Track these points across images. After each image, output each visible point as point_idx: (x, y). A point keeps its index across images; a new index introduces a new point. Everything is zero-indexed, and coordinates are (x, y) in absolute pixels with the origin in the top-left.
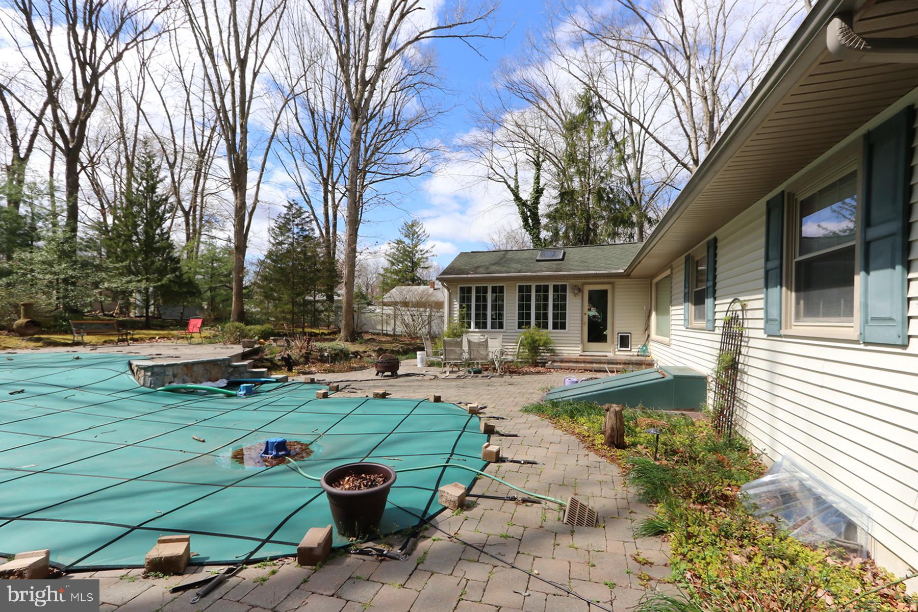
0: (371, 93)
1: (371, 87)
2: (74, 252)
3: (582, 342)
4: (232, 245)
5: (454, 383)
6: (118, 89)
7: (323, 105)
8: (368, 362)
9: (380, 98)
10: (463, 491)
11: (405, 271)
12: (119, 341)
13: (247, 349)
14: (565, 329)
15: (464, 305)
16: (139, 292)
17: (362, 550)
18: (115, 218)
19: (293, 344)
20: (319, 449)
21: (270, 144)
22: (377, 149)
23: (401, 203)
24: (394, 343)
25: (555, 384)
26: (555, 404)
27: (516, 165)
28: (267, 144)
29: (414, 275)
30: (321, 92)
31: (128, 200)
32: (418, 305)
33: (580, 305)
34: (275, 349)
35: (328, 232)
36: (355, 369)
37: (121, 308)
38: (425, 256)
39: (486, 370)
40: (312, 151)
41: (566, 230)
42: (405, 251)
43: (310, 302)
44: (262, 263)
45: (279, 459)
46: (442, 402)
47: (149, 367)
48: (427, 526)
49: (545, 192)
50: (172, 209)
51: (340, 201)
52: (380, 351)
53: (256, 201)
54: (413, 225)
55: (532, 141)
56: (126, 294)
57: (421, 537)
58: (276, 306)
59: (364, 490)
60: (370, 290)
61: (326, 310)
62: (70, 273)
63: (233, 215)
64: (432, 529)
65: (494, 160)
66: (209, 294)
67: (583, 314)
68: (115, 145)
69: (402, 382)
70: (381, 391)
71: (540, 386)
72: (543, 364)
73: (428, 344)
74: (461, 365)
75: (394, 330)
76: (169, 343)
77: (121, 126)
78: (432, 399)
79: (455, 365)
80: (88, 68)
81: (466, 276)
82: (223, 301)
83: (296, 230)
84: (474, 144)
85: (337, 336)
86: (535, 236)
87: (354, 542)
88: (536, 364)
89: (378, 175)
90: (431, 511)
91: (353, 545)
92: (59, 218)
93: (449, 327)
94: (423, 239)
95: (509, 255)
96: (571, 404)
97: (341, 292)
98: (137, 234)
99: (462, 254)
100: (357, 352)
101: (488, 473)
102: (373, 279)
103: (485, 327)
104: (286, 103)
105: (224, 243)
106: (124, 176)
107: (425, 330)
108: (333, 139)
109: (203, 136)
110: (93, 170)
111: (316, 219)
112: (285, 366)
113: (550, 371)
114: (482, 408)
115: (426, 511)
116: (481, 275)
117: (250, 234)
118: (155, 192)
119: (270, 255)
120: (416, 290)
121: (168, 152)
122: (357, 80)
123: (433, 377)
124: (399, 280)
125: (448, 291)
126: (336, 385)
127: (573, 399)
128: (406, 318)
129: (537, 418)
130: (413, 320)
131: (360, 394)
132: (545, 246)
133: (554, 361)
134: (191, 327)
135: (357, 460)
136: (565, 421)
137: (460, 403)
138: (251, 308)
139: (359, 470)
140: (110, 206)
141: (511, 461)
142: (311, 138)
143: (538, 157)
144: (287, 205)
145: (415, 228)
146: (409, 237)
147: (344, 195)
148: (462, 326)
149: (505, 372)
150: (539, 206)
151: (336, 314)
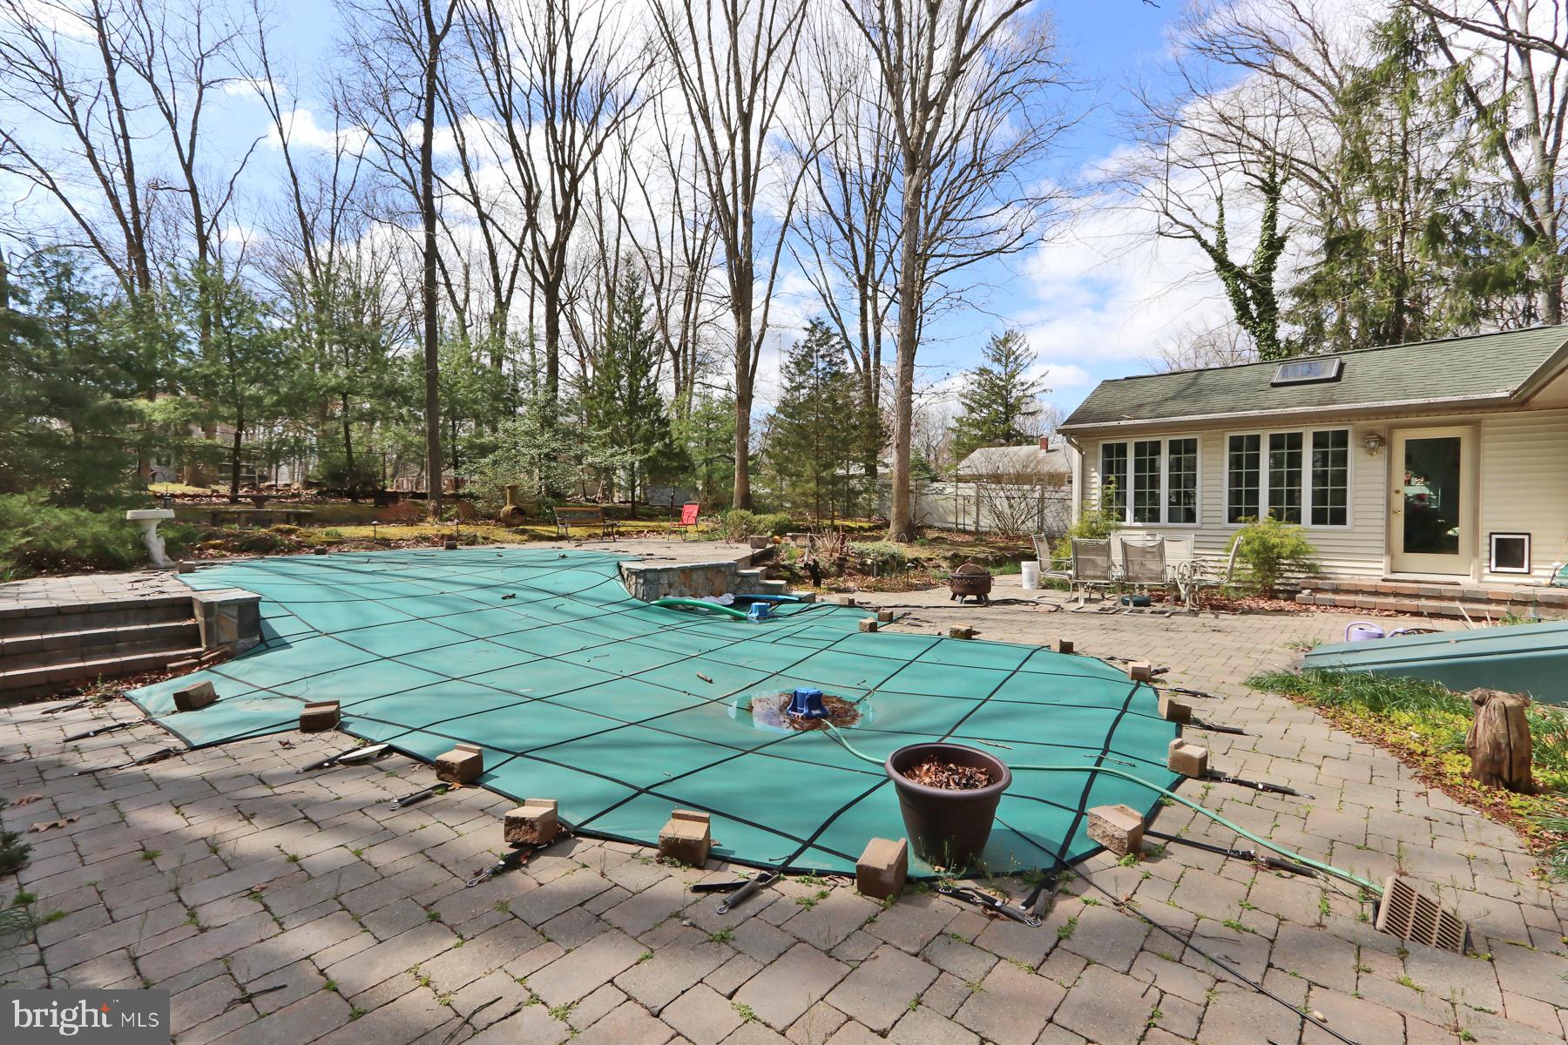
0: (938, 120)
1: (938, 111)
2: (555, 418)
3: (1389, 550)
4: (734, 397)
5: (1096, 621)
6: (597, 193)
7: (860, 158)
8: (935, 577)
9: (950, 127)
10: (1138, 823)
11: (993, 421)
12: (606, 535)
13: (758, 550)
14: (1343, 522)
15: (1113, 478)
16: (624, 468)
17: (958, 891)
18: (596, 368)
19: (819, 543)
20: (872, 712)
21: (783, 235)
22: (945, 215)
23: (989, 302)
24: (977, 545)
25: (1323, 637)
26: (1328, 678)
27: (1220, 199)
28: (778, 236)
29: (1010, 428)
30: (857, 137)
31: (610, 343)
32: (1020, 479)
33: (1383, 472)
34: (796, 551)
35: (867, 365)
36: (916, 588)
37: (604, 490)
38: (1029, 392)
39: (1160, 599)
40: (842, 236)
41: (1342, 320)
42: (993, 385)
43: (843, 477)
44: (772, 419)
45: (813, 722)
46: (1076, 654)
47: (641, 571)
48: (1071, 874)
49: (1287, 244)
50: (660, 351)
51: (885, 311)
52: (956, 560)
53: (765, 324)
54: (1007, 340)
55: (1258, 145)
56: (608, 471)
57: (1061, 891)
58: (793, 485)
59: (955, 791)
60: (932, 457)
61: (866, 490)
62: (553, 445)
63: (734, 350)
64: (1080, 882)
65: (1172, 198)
66: (704, 468)
67: (1390, 491)
68: (594, 271)
69: (997, 614)
70: (963, 628)
71: (1285, 637)
72: (1291, 595)
73: (1042, 549)
74: (1107, 588)
75: (977, 523)
76: (659, 538)
77: (601, 243)
78: (1056, 647)
79: (1093, 588)
80: (567, 171)
81: (1116, 423)
82: (723, 478)
83: (821, 365)
84: (1129, 174)
85: (883, 533)
86: (1264, 335)
87: (942, 875)
88: (1272, 594)
89: (950, 259)
90: (1076, 849)
91: (942, 879)
92: (540, 375)
93: (1081, 519)
94: (1025, 362)
95: (1206, 379)
96: (1371, 681)
97: (890, 458)
98: (619, 388)
99: (1107, 384)
100: (916, 560)
101: (1183, 795)
102: (938, 438)
103: (1155, 517)
104: (805, 167)
105: (722, 393)
106: (605, 312)
107: (1031, 525)
108: (874, 211)
109: (695, 239)
110: (572, 309)
111: (849, 346)
112: (809, 578)
113: (1307, 610)
114: (1157, 672)
115: (1064, 848)
116: (1147, 421)
117: (757, 376)
118: (639, 329)
119: (784, 406)
120: (1016, 454)
121: (653, 269)
122: (914, 103)
123: (1054, 609)
124: (983, 437)
125: (1080, 452)
126: (888, 611)
127: (1376, 672)
128: (998, 502)
129: (1284, 702)
130: (1011, 506)
131: (926, 630)
132: (1289, 355)
133: (1316, 590)
134: (685, 517)
135: (934, 739)
136: (1359, 714)
137: (1112, 659)
138: (759, 488)
139: (945, 757)
140: (590, 353)
141: (1234, 782)
142: (840, 214)
143: (1273, 175)
144: (809, 326)
145: (1010, 344)
146: (999, 360)
147: (892, 299)
148: (1108, 517)
149: (1202, 607)
150: (1274, 275)
151: (881, 497)
